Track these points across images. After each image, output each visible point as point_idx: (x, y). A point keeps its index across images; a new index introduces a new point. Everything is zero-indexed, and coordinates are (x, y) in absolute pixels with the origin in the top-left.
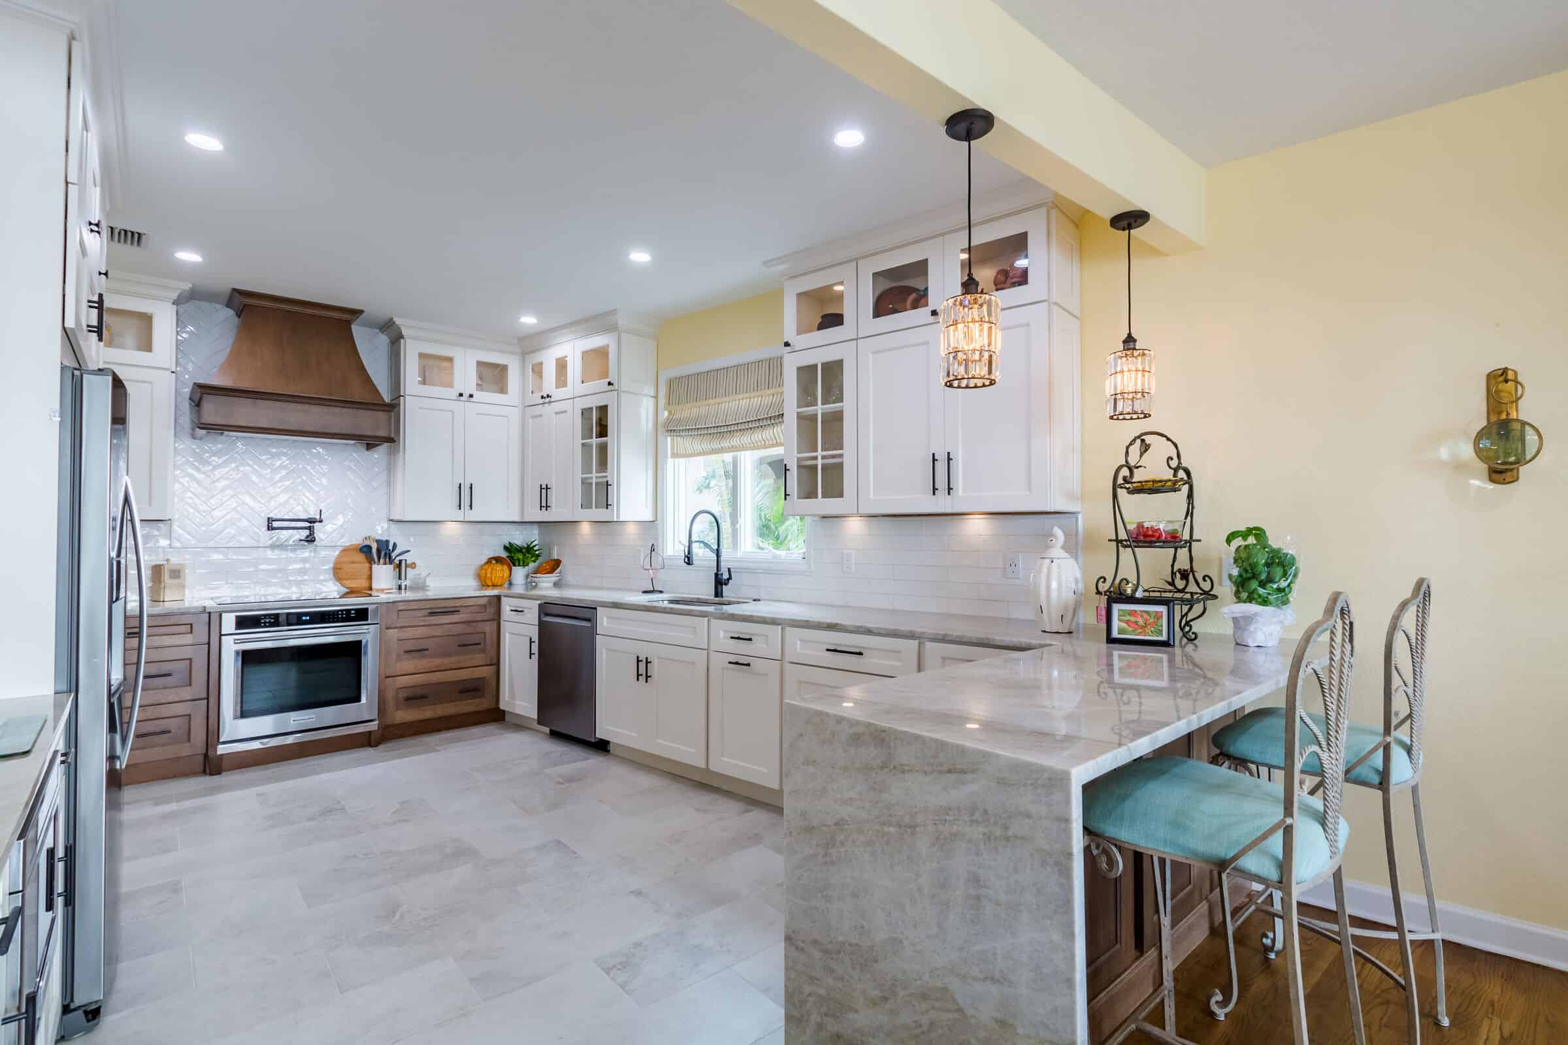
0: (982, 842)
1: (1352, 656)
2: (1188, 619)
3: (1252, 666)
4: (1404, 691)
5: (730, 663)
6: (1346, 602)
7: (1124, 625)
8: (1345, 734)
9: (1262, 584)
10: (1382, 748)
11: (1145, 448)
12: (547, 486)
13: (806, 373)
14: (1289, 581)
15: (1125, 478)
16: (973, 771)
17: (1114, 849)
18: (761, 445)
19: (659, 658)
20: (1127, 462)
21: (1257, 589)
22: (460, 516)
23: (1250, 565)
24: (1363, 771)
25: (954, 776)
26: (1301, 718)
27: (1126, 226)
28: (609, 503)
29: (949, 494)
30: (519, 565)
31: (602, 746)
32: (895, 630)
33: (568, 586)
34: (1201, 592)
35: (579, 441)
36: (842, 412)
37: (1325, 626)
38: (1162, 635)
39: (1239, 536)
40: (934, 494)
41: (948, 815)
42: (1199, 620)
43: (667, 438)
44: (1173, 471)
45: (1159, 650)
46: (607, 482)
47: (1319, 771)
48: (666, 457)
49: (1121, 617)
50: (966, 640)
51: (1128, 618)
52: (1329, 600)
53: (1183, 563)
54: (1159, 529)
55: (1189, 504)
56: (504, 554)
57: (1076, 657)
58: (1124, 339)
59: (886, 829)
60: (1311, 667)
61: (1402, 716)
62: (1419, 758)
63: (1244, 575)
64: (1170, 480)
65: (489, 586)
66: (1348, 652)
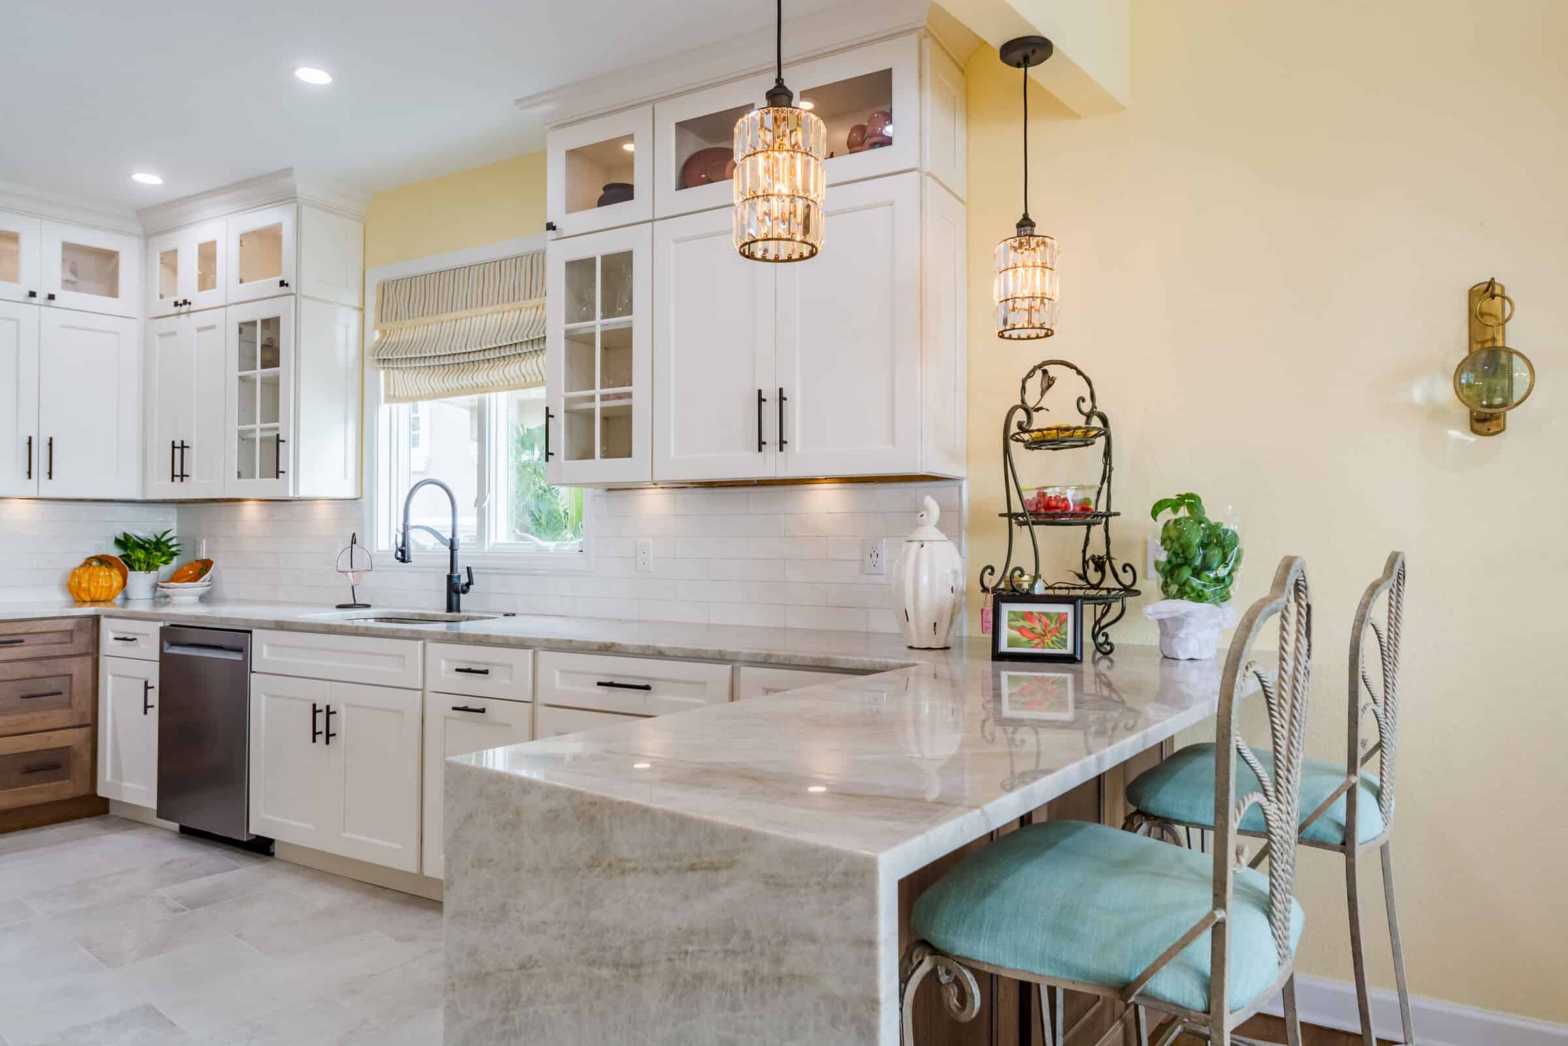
0: (742, 988)
1: (1309, 658)
2: (1102, 625)
3: (1183, 687)
4: (1373, 710)
5: (454, 709)
6: (1302, 571)
7: (1016, 634)
8: (1299, 773)
9: (1196, 572)
10: (1346, 793)
11: (1049, 383)
12: (182, 442)
13: (579, 269)
14: (1230, 568)
15: (1020, 425)
16: (729, 866)
17: (969, 975)
18: (520, 384)
19: (347, 705)
20: (1023, 401)
21: (1189, 579)
22: (30, 488)
23: (1181, 546)
24: (1324, 828)
25: (697, 876)
26: (1238, 750)
27: (1022, 62)
28: (280, 469)
29: (781, 449)
30: (140, 569)
31: (262, 847)
32: (697, 650)
33: (223, 601)
34: (1121, 587)
35: (234, 373)
36: (630, 330)
37: (1274, 605)
38: (1065, 646)
39: (1169, 506)
40: (760, 450)
41: (690, 943)
42: (1116, 624)
43: (378, 374)
44: (1085, 418)
45: (1062, 668)
46: (278, 435)
47: (1265, 831)
48: (378, 403)
49: (1013, 623)
50: (795, 662)
51: (1022, 623)
52: (1279, 568)
53: (1097, 548)
54: (1065, 499)
55: (1105, 465)
56: (115, 552)
57: (953, 682)
58: (1018, 221)
59: (596, 971)
60: (1254, 669)
61: (1370, 745)
62: (1391, 805)
63: (1174, 561)
64: (1079, 428)
65: (85, 602)
66: (1304, 651)
